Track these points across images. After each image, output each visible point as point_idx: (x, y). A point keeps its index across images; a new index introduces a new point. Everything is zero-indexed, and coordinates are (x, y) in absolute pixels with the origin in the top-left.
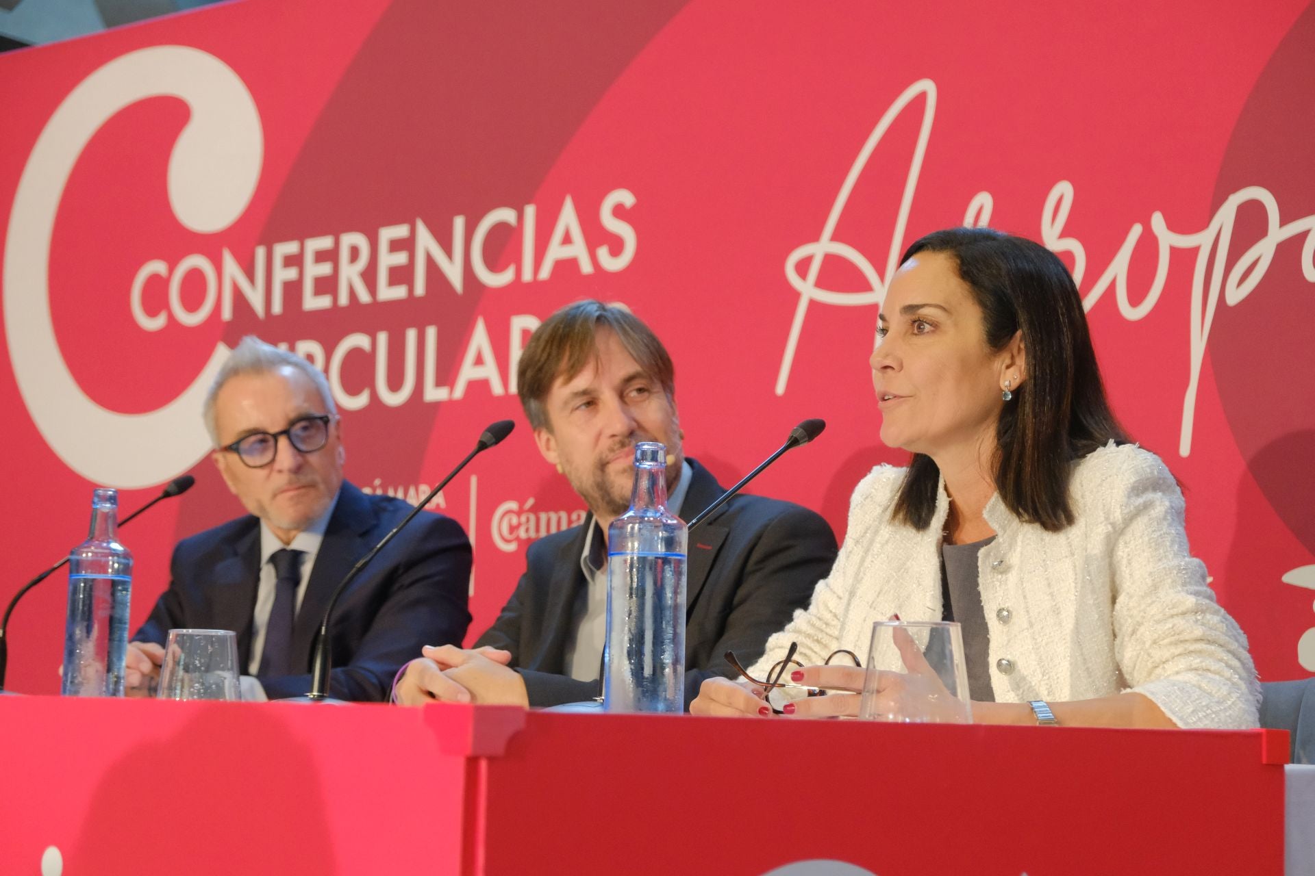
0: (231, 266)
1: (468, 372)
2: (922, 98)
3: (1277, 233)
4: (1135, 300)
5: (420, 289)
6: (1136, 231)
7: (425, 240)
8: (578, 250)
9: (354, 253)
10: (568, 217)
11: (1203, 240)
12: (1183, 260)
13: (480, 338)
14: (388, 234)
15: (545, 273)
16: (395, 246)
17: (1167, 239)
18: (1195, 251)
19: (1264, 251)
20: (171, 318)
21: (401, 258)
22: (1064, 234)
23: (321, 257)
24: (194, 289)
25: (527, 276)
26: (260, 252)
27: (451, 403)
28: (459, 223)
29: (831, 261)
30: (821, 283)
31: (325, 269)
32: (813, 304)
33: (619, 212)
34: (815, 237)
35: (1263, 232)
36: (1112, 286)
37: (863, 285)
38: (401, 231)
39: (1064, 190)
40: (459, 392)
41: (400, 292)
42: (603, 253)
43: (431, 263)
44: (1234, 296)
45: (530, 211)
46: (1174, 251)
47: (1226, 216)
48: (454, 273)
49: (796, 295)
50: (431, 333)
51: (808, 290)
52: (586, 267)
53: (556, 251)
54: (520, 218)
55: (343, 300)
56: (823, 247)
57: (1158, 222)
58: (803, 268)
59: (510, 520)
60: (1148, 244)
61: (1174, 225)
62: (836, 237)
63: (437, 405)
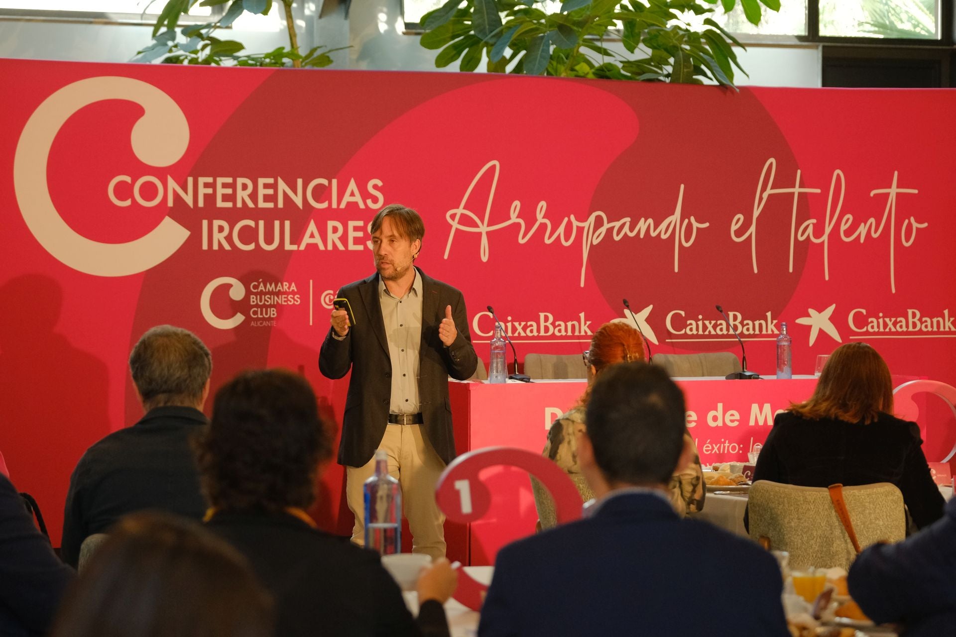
0: (172, 184)
1: (307, 240)
2: (494, 167)
3: (606, 226)
4: (567, 240)
5: (281, 205)
6: (566, 219)
7: (282, 186)
8: (358, 198)
9: (245, 187)
10: (352, 186)
11: (585, 225)
12: (580, 230)
13: (312, 227)
14: (261, 181)
15: (343, 205)
16: (266, 186)
17: (575, 224)
18: (583, 228)
19: (603, 230)
20: (134, 201)
21: (270, 192)
22: (544, 218)
23: (225, 186)
24: (149, 191)
25: (334, 206)
26: (190, 180)
27: (298, 251)
28: (300, 182)
29: (462, 215)
30: (460, 223)
31: (229, 191)
32: (457, 230)
33: (375, 187)
34: (458, 207)
35: (602, 225)
36: (559, 235)
37: (476, 225)
38: (271, 181)
39: (543, 204)
40: (302, 247)
41: (271, 205)
42: (369, 202)
43: (285, 195)
44: (595, 242)
45: (335, 182)
46: (578, 227)
47: (592, 219)
48: (298, 201)
49: (451, 226)
50: (287, 224)
51: (455, 225)
52: (362, 206)
53: (347, 198)
54: (330, 183)
55: (239, 204)
56: (460, 211)
57: (572, 217)
58: (453, 217)
59: (330, 297)
60: (570, 224)
61: (577, 219)
62: (465, 208)
63: (292, 251)
